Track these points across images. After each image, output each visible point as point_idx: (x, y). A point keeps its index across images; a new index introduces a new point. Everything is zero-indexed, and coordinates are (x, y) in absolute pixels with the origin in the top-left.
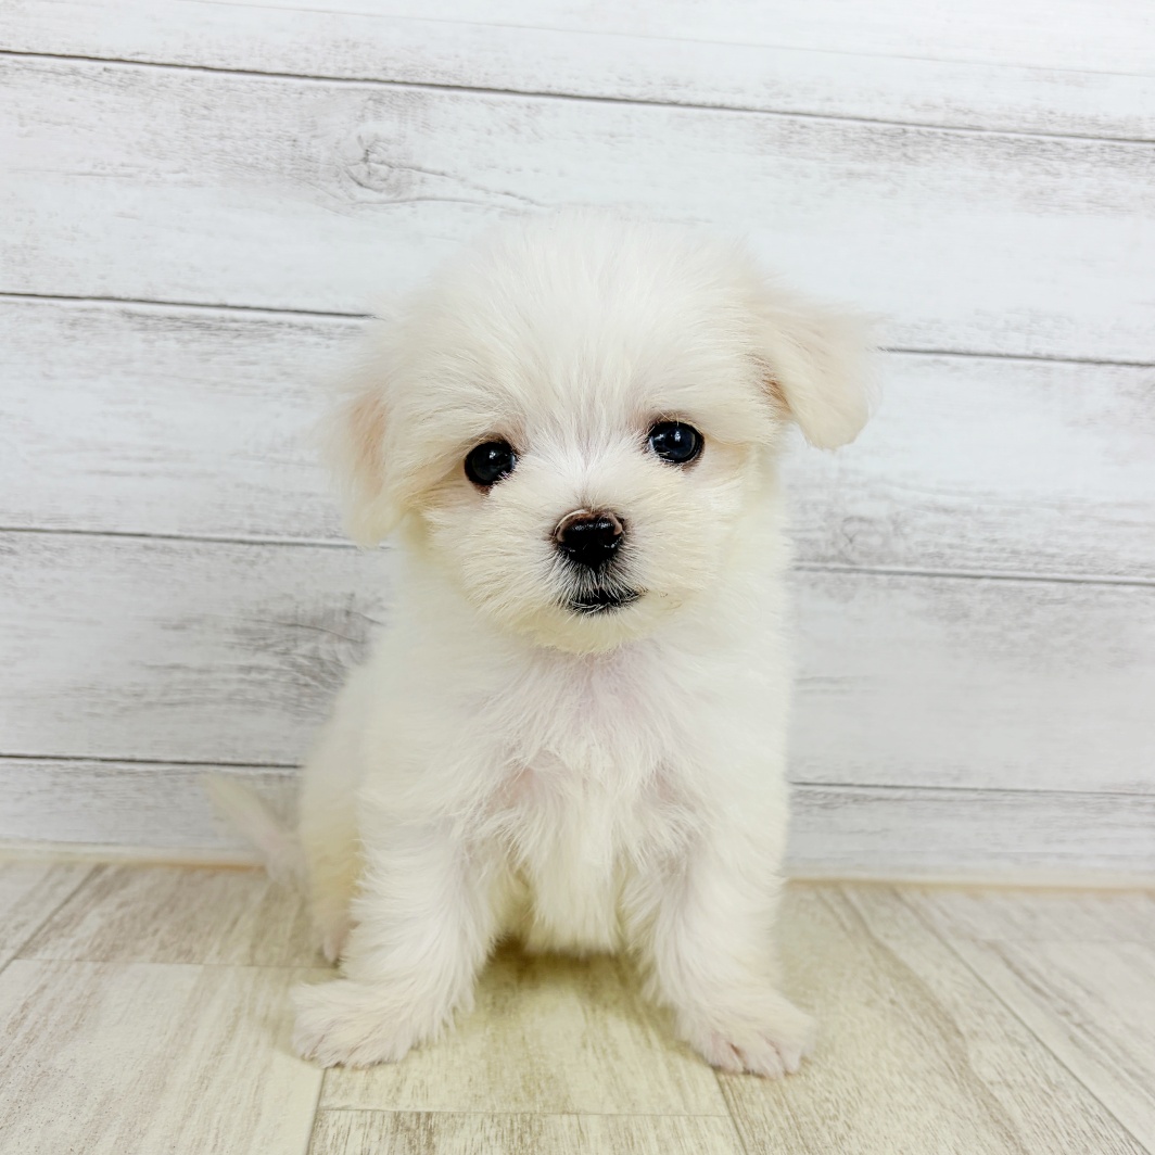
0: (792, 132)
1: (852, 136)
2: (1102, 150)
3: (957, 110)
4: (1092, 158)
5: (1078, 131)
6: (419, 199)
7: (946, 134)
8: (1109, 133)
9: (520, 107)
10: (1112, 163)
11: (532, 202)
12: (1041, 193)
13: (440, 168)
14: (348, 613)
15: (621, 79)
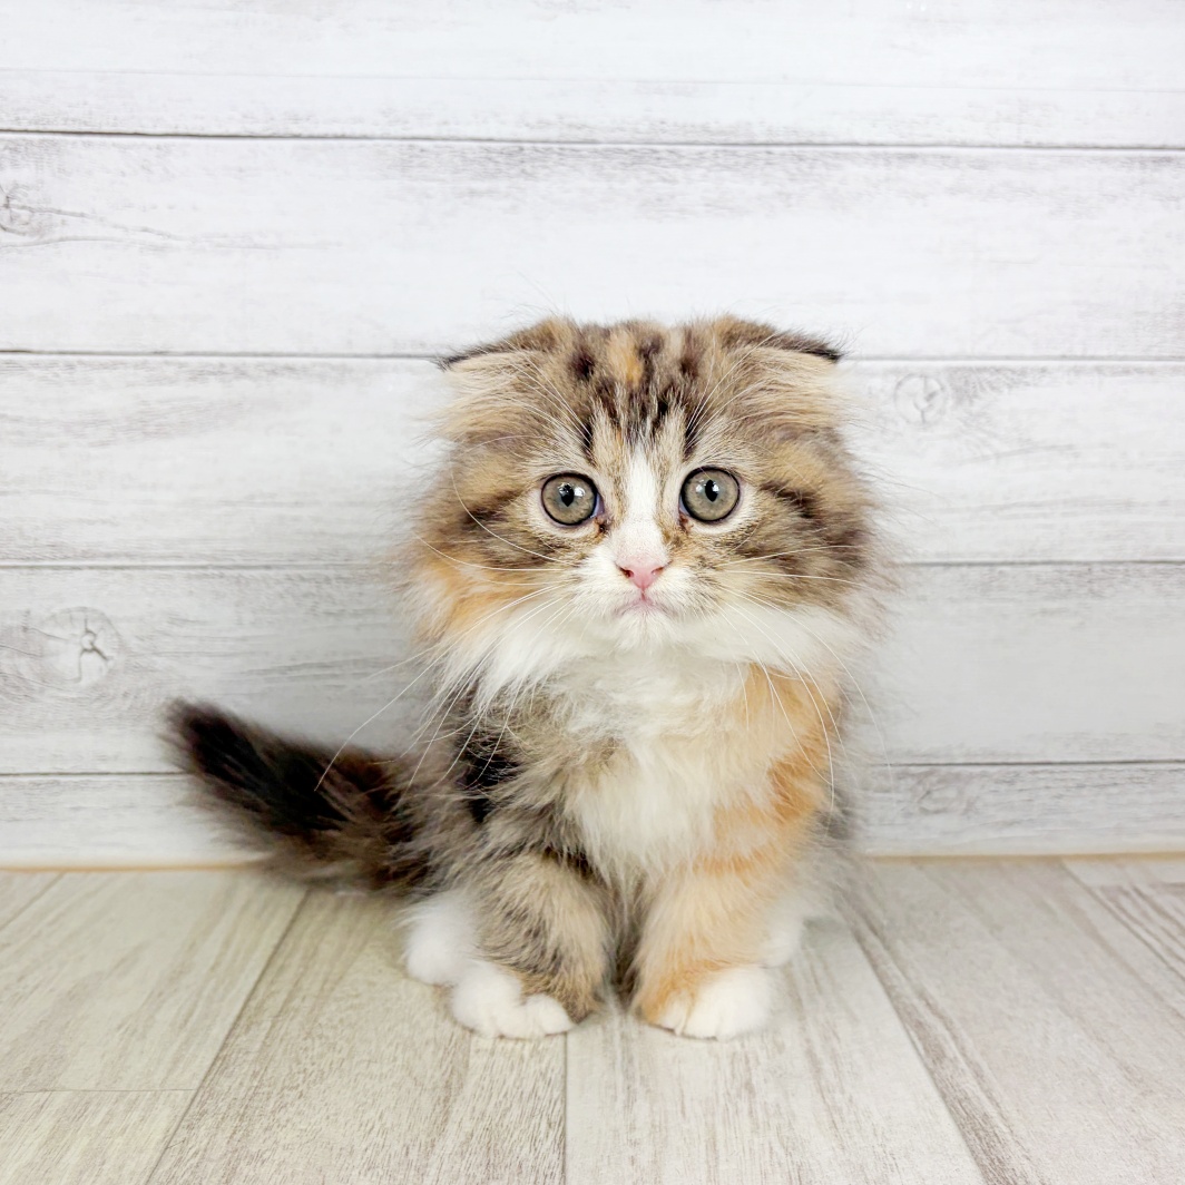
0: (411, 157)
1: (470, 156)
2: (715, 155)
3: (570, 126)
4: (707, 164)
5: (691, 138)
6: (62, 240)
7: (561, 149)
8: (722, 138)
9: (150, 149)
10: (728, 168)
11: (169, 237)
12: (659, 200)
13: (79, 211)
14: (25, 629)
15: (245, 116)
